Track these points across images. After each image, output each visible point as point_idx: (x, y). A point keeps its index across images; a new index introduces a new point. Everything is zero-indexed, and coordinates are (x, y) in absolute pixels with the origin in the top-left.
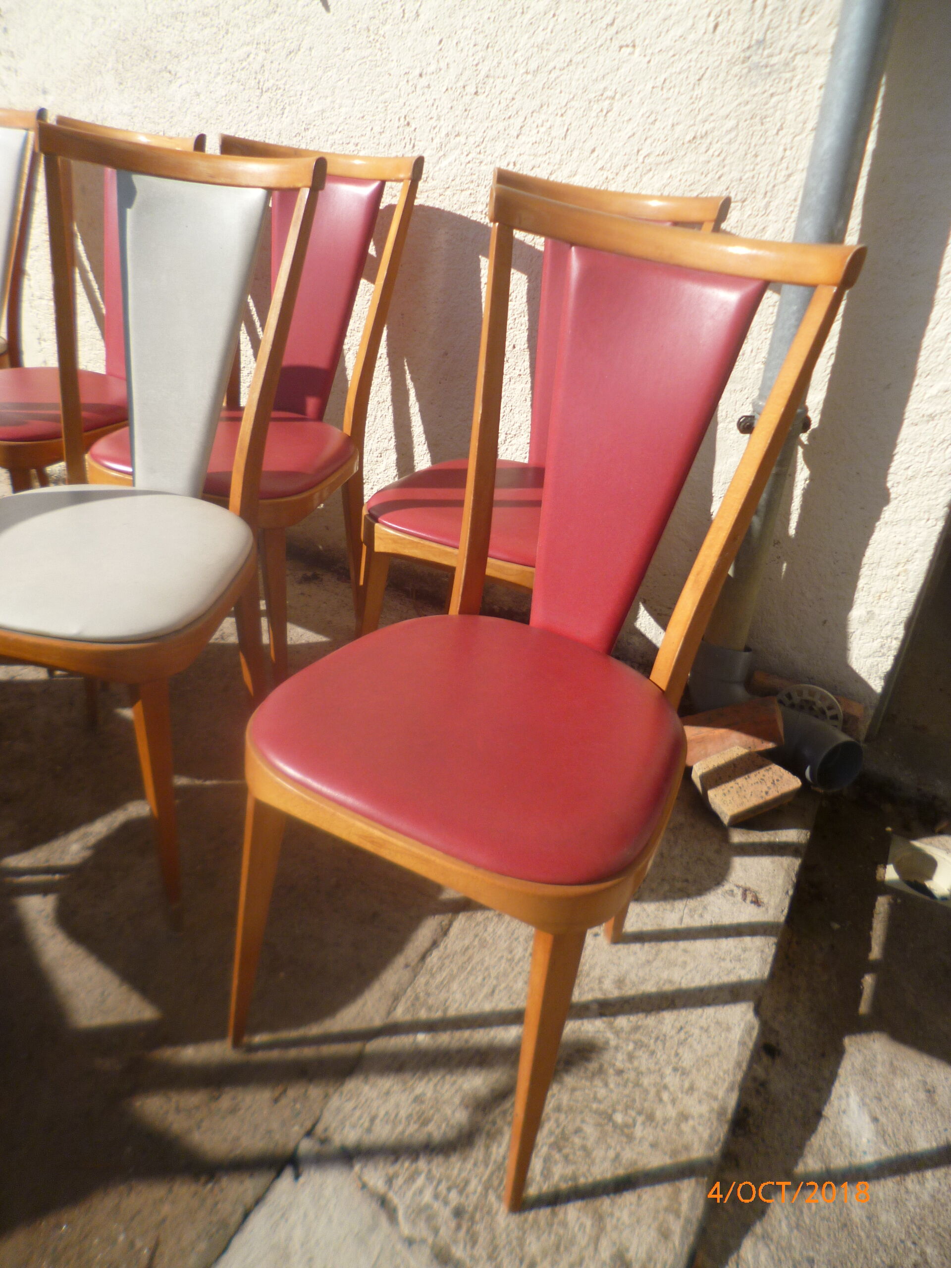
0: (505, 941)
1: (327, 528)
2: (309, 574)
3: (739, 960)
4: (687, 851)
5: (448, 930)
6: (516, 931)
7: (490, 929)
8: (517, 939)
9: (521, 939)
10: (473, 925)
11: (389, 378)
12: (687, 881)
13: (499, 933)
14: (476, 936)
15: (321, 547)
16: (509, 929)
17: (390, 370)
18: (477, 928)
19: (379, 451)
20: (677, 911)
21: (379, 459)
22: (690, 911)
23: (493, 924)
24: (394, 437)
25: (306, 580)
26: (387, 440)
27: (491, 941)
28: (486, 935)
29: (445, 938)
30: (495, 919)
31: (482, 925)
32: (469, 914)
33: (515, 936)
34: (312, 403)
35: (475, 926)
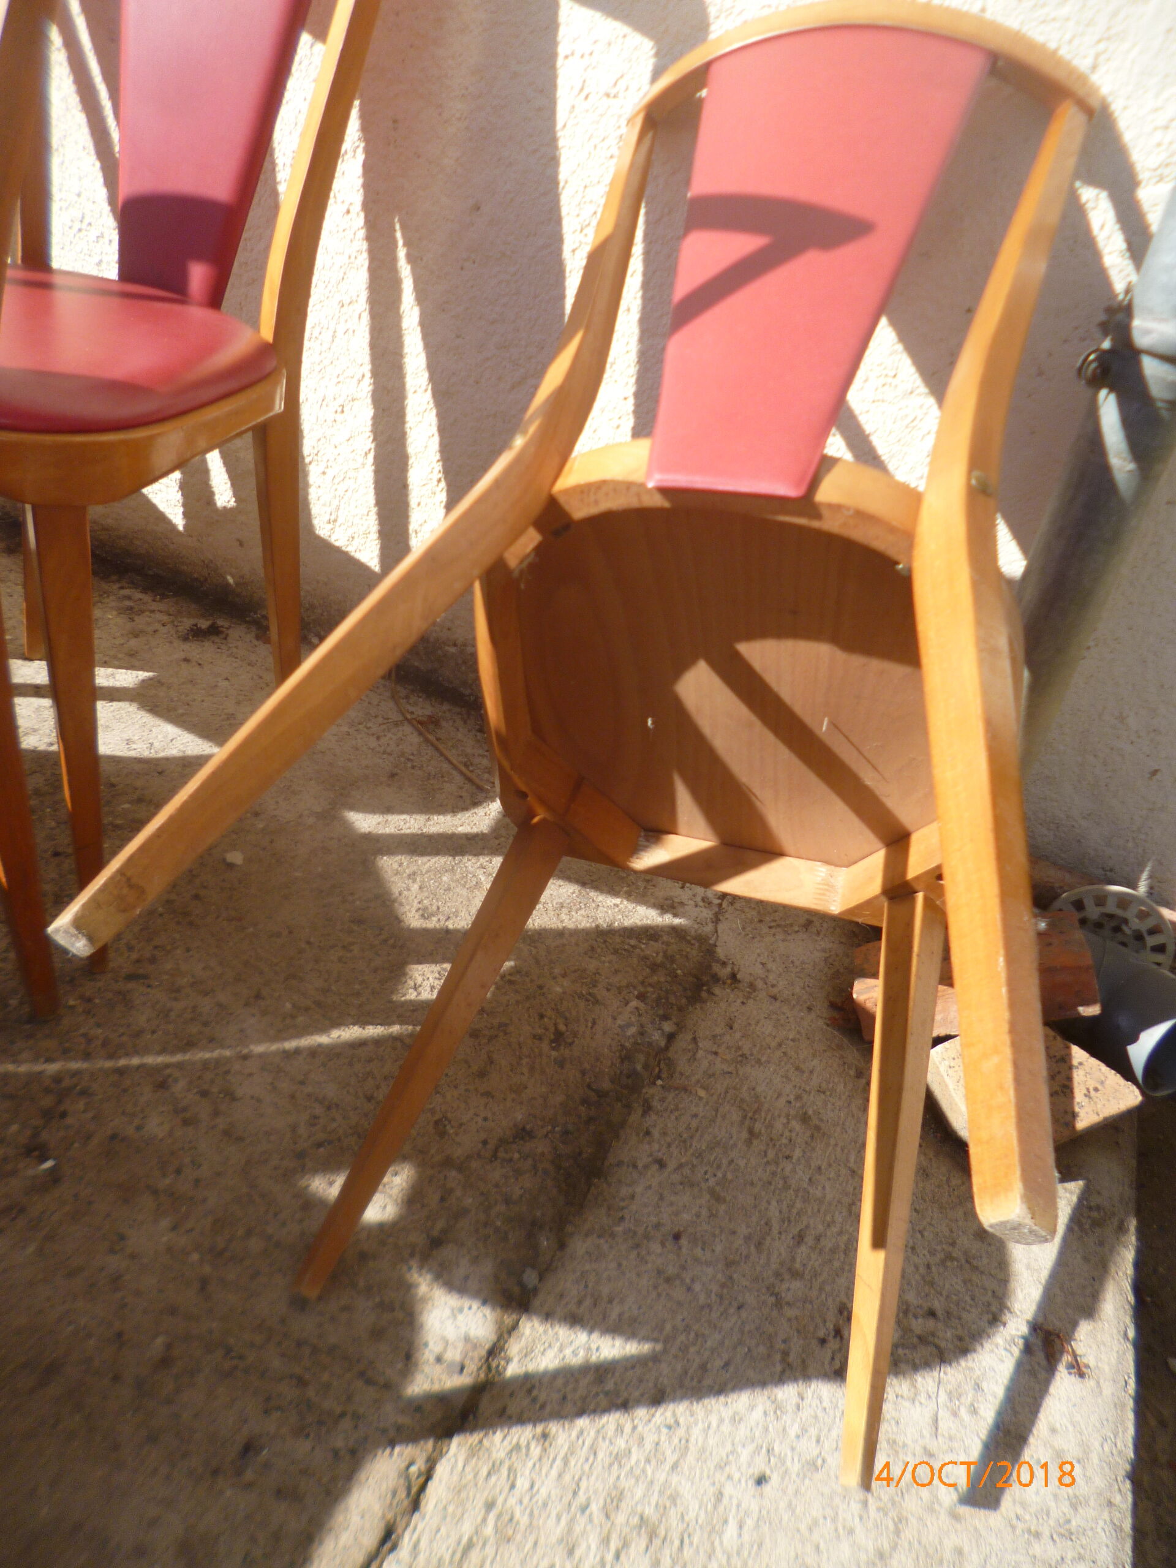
0: (559, 1518)
1: (241, 544)
2: (204, 624)
3: (1069, 1536)
4: (923, 1236)
5: (423, 1488)
6: (584, 1484)
7: (522, 1483)
8: (584, 1509)
9: (594, 1508)
10: (484, 1471)
11: (365, 255)
12: (932, 1314)
13: (543, 1492)
14: (490, 1506)
15: (230, 579)
16: (567, 1478)
17: (368, 238)
18: (493, 1479)
19: (340, 401)
20: (922, 1398)
21: (339, 417)
22: (950, 1394)
23: (530, 1464)
24: (368, 375)
25: (197, 634)
26: (355, 380)
27: (524, 1520)
28: (512, 1501)
29: (416, 1516)
30: (536, 1450)
31: (504, 1471)
32: (473, 1439)
33: (582, 1498)
34: (198, 274)
35: (489, 1474)
